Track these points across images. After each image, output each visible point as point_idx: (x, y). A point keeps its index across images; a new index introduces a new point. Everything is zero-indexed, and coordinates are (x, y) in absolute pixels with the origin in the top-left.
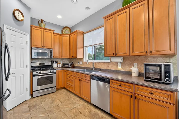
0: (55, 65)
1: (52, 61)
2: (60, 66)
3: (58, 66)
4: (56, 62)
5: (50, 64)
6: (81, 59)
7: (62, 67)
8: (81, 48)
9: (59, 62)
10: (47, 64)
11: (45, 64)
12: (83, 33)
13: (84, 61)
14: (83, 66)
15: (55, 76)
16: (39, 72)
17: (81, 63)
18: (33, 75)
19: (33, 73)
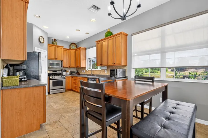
0: (64, 73)
1: (62, 70)
2: (68, 74)
3: (67, 74)
4: (65, 71)
5: (61, 72)
6: (84, 68)
7: (70, 74)
8: (84, 60)
9: (67, 71)
10: (58, 72)
11: (57, 72)
12: (86, 49)
13: (86, 70)
14: (86, 73)
15: (64, 81)
16: (53, 77)
17: (84, 71)
18: (49, 79)
19: (49, 77)
